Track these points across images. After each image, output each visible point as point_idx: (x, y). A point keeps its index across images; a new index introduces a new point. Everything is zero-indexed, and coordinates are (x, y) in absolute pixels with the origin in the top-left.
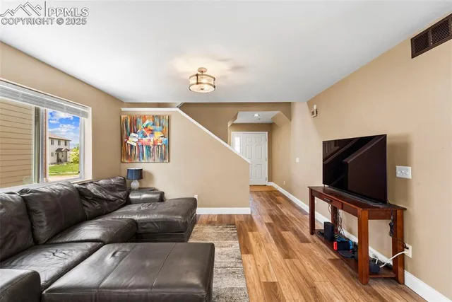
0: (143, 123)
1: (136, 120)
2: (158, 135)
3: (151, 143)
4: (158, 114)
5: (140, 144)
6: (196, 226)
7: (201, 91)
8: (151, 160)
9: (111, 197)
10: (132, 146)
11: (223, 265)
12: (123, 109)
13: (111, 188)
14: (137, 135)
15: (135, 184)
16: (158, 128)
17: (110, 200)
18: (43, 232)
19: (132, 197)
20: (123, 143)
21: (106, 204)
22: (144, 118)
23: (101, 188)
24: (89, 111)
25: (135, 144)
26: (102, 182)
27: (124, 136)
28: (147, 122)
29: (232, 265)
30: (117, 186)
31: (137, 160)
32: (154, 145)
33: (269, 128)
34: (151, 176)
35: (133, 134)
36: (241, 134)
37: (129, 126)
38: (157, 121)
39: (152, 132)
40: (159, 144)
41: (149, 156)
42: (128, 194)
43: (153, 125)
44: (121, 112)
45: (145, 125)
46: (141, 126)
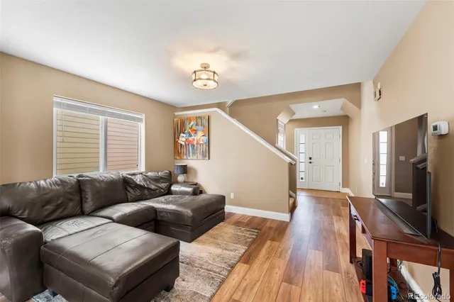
0: (190, 123)
1: (184, 123)
2: (200, 134)
3: (195, 142)
4: (200, 115)
5: (187, 143)
6: (221, 224)
7: (205, 88)
8: (195, 158)
9: (153, 187)
10: (181, 145)
11: (209, 268)
12: (176, 114)
13: (157, 180)
14: (185, 135)
15: (181, 178)
16: (200, 128)
17: (151, 189)
18: (88, 206)
19: (174, 188)
20: (176, 143)
21: (146, 192)
22: (190, 120)
23: (146, 178)
24: (143, 117)
25: (183, 143)
26: (149, 174)
27: (176, 137)
28: (192, 123)
29: (217, 270)
30: (161, 178)
31: (185, 157)
32: (197, 144)
33: (344, 121)
34: (195, 171)
35: (182, 135)
36: (307, 130)
37: (180, 128)
38: (199, 121)
39: (196, 132)
40: (201, 142)
41: (193, 153)
42: (171, 186)
43: (196, 125)
44: (175, 116)
45: (190, 126)
46: (188, 127)
